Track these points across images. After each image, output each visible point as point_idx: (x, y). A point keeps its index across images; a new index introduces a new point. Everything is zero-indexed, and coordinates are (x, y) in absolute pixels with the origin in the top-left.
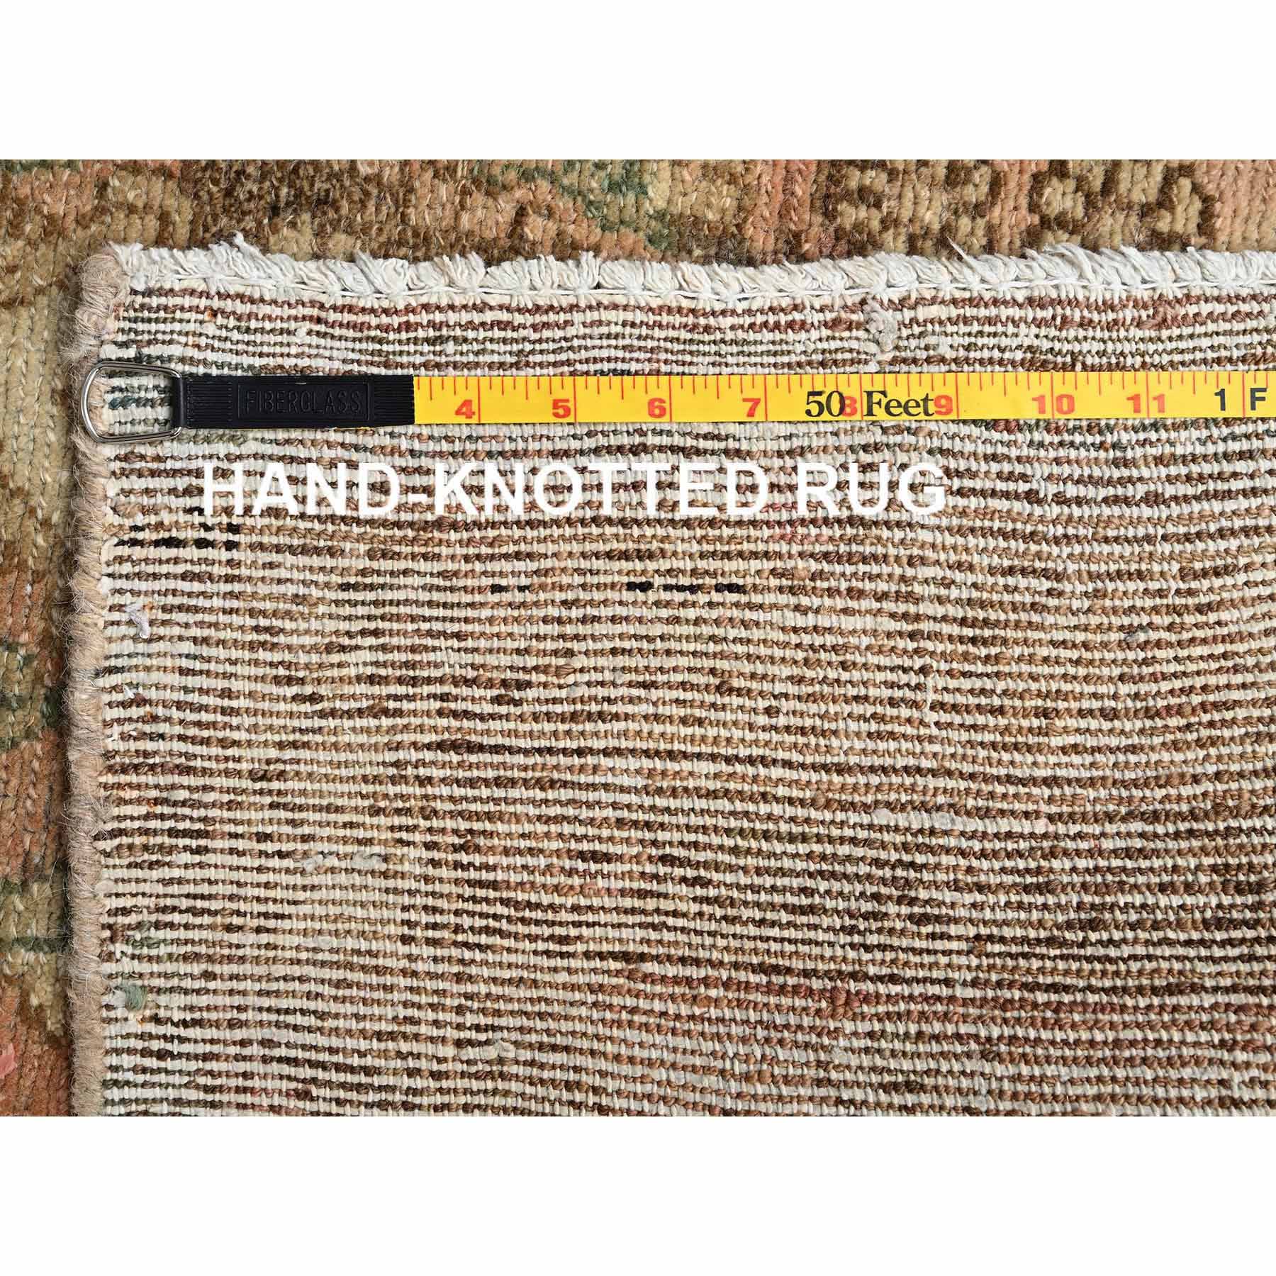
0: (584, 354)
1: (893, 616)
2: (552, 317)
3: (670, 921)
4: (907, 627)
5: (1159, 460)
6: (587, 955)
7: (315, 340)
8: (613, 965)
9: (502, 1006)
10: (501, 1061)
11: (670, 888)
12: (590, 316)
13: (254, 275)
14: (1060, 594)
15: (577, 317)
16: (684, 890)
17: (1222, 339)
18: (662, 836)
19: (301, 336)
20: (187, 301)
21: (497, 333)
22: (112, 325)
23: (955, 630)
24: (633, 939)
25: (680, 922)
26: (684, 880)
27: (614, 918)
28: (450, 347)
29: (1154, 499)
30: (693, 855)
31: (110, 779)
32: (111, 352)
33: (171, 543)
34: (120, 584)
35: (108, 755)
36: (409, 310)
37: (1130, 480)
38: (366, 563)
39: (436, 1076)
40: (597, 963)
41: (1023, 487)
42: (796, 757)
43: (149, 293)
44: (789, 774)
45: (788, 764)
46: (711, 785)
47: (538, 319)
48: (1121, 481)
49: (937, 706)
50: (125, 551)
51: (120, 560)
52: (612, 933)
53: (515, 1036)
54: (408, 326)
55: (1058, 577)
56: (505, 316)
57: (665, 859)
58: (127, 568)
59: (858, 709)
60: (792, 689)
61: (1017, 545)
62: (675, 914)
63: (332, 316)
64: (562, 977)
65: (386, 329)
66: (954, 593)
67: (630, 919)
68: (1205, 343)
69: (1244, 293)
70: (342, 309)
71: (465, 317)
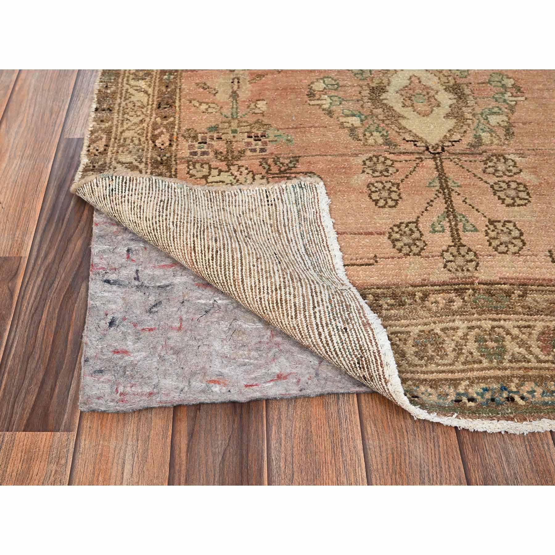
0: (320, 254)
1: (280, 285)
2: (326, 248)
3: (203, 255)
4: (278, 287)
5: (330, 333)
6: (194, 241)
7: (312, 213)
8: (192, 245)
9: (182, 227)
10: (170, 229)
11: (210, 252)
12: (328, 254)
13: (324, 202)
14: (292, 319)
15: (327, 252)
16: (210, 255)
17: (363, 338)
18: (222, 250)
19: (313, 210)
20: (315, 194)
21: (321, 239)
22: (308, 183)
23: (279, 297)
24: (198, 249)
25: (203, 257)
26: (213, 255)
27: (203, 244)
28: (316, 233)
29: (320, 334)
30: (218, 256)
31: (220, 192)
32: (303, 183)
33: (267, 197)
34: (258, 191)
35: (225, 192)
36: (322, 226)
37: (323, 327)
38: (269, 223)
39: (166, 219)
40: (192, 242)
41: (316, 305)
42: (244, 270)
43: (316, 188)
44: (240, 270)
45: (242, 269)
46: (235, 257)
47: (326, 246)
48: (322, 325)
49: (260, 298)
50: (264, 191)
51: (263, 191)
52: (199, 243)
53: (175, 231)
54: (319, 226)
55: (296, 318)
56: (325, 240)
57: (217, 252)
58: (261, 191)
59: (257, 281)
60: (260, 268)
61: (302, 306)
62: (205, 255)
63: (318, 215)
64: (189, 237)
65: (317, 223)
66: (288, 295)
67: (203, 247)
68: (362, 335)
69: (377, 341)
70: (320, 216)
71: (323, 234)
